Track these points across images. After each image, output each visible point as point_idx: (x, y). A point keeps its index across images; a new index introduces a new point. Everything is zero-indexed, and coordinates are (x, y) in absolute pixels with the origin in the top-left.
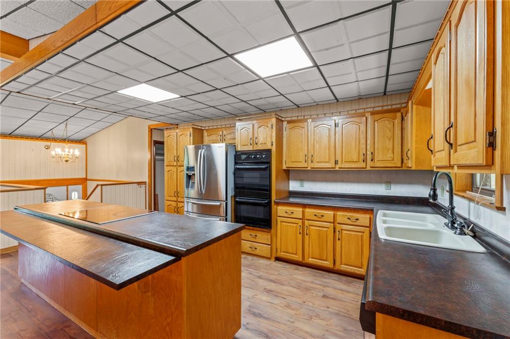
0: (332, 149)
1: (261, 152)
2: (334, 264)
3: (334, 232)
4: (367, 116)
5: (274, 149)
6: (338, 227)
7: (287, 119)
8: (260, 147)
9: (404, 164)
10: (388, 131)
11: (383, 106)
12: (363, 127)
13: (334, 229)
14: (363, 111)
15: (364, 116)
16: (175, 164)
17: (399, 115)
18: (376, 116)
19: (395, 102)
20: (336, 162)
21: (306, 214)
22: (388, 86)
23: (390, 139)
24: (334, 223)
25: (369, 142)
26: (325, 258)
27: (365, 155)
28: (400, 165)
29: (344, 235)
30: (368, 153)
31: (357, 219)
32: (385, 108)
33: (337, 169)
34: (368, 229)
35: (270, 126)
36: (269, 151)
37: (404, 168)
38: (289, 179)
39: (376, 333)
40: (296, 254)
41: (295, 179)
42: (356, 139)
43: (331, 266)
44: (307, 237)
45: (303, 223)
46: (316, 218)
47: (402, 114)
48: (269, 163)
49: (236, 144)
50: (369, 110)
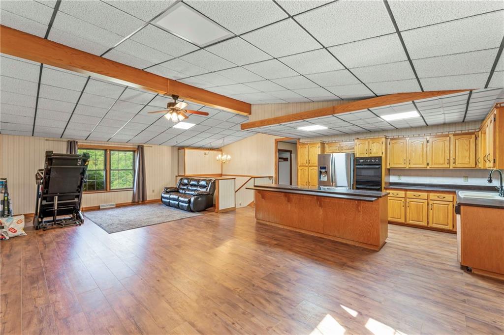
0: (425, 156)
1: (375, 158)
2: (428, 224)
3: (428, 205)
4: (450, 136)
5: (383, 156)
6: (431, 202)
7: (390, 137)
8: (373, 155)
9: (477, 166)
10: (465, 146)
11: (462, 131)
12: (447, 143)
13: (428, 203)
14: (447, 133)
15: (448, 136)
16: (307, 165)
17: (473, 136)
18: (457, 136)
19: (471, 128)
20: (428, 164)
21: (408, 195)
22: (466, 118)
23: (467, 151)
24: (427, 200)
25: (451, 152)
26: (421, 220)
27: (449, 160)
28: (474, 166)
29: (434, 207)
30: (451, 158)
31: (444, 197)
32: (464, 132)
33: (428, 168)
34: (452, 203)
35: (381, 143)
36: (381, 158)
37: (477, 168)
38: (389, 175)
39: (461, 213)
40: (400, 219)
41: (394, 175)
42: (442, 150)
43: (426, 225)
44: (408, 209)
45: (405, 200)
46: (414, 197)
47: (476, 135)
48: (380, 164)
49: (355, 153)
50: (451, 133)
